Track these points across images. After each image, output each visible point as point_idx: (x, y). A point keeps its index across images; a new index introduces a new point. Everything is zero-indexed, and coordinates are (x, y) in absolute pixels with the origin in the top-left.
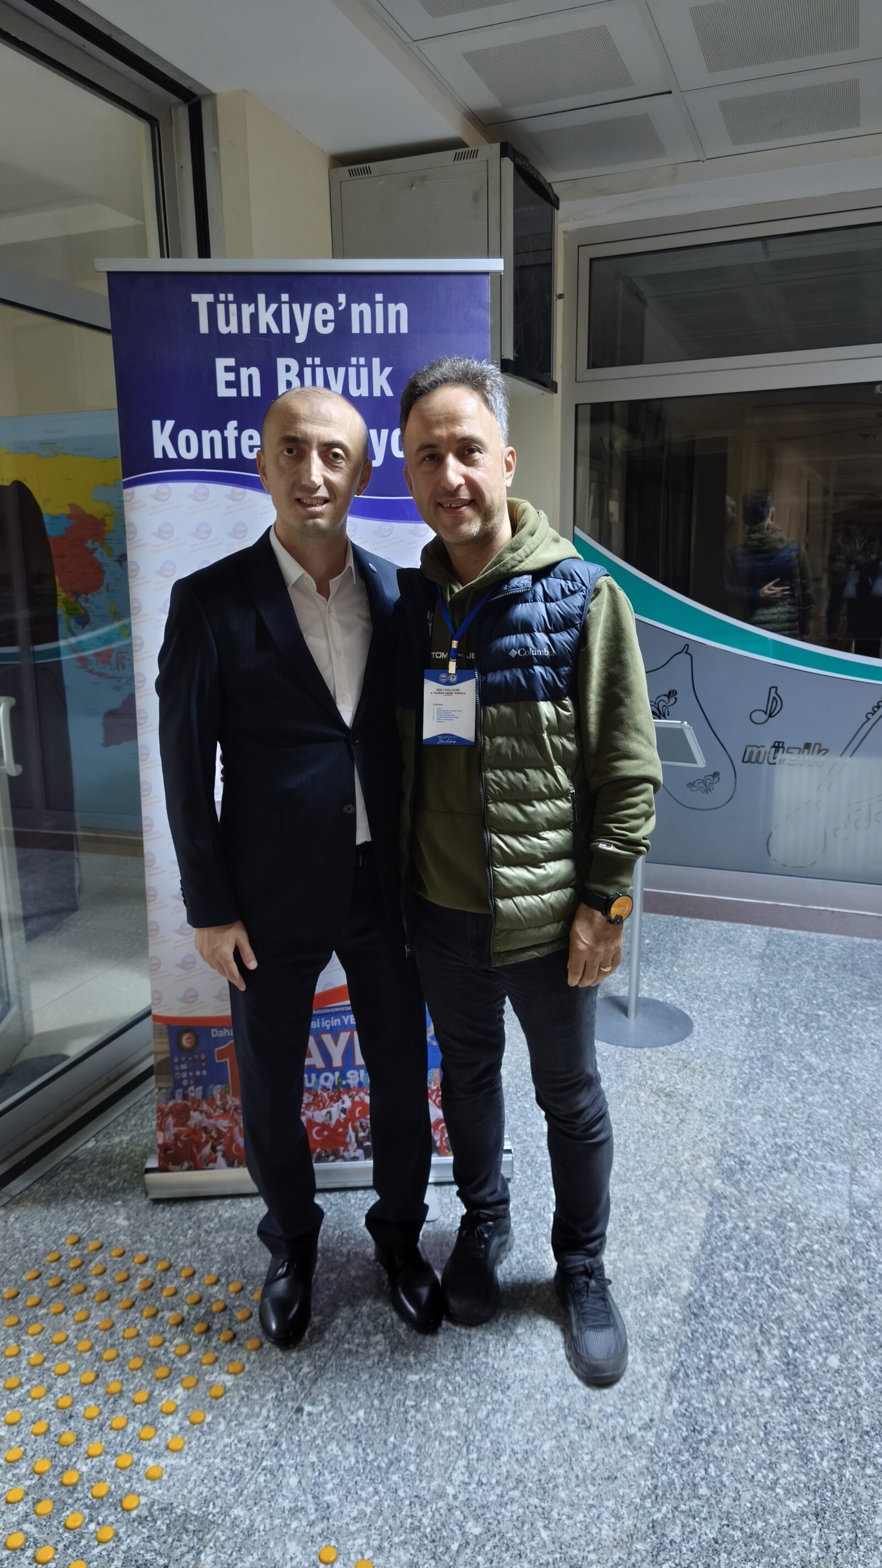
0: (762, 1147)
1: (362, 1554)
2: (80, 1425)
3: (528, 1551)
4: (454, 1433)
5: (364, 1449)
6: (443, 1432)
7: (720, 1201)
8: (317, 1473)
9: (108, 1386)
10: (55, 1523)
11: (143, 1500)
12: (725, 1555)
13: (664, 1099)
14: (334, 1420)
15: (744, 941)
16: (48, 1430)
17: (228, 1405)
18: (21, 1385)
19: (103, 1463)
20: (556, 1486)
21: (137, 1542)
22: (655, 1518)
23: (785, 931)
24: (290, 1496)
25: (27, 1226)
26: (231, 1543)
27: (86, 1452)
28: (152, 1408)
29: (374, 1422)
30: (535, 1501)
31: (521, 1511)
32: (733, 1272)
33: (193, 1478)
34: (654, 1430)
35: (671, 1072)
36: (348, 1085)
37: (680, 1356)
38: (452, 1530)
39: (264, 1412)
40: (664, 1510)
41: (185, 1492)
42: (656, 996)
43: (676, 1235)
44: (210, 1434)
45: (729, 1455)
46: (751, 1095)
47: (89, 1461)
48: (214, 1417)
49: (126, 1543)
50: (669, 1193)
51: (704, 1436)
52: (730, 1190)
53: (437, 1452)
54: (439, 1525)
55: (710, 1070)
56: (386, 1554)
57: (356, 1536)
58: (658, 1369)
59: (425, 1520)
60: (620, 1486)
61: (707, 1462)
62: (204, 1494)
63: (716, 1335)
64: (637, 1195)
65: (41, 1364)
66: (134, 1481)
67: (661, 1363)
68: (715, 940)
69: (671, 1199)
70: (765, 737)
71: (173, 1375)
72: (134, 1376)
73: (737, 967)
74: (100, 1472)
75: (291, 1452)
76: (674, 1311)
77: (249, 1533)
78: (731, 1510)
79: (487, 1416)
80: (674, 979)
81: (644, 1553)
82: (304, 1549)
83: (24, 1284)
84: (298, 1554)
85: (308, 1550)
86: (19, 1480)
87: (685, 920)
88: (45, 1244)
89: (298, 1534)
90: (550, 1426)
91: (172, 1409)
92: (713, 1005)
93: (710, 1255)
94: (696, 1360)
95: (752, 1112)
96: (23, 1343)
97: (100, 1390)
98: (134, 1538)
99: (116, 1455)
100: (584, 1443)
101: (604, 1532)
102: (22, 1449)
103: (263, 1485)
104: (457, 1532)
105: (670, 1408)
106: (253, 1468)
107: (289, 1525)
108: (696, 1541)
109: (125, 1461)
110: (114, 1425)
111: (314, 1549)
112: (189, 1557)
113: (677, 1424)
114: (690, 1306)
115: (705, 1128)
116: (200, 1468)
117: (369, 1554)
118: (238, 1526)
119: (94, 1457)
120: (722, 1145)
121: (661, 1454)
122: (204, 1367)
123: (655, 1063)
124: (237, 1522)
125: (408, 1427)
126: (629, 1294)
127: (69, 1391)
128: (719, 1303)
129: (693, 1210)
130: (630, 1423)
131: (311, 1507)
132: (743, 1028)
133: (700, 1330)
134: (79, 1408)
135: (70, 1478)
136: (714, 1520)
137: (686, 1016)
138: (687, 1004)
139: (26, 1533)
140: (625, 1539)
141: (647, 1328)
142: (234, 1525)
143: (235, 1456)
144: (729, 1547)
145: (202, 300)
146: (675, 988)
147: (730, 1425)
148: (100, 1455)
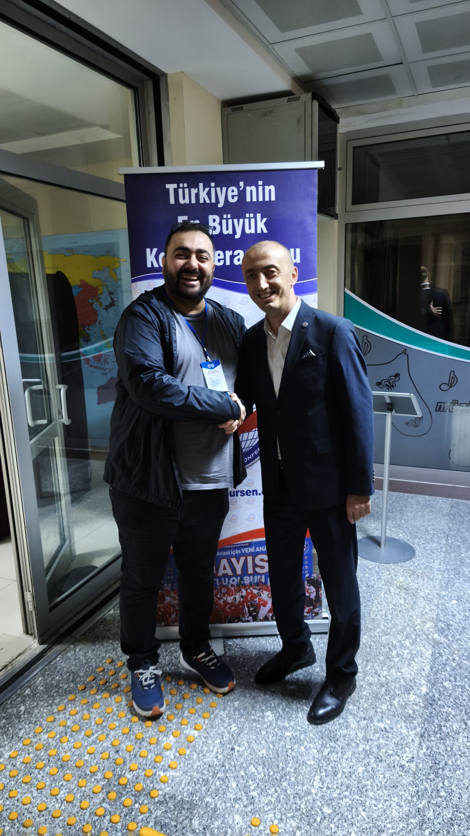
0: (458, 617)
1: (273, 822)
2: (125, 755)
3: (356, 822)
4: (312, 763)
5: (267, 769)
6: (307, 762)
7: (438, 645)
8: (245, 781)
9: (136, 735)
10: (118, 803)
11: (160, 793)
12: (457, 826)
13: (404, 591)
14: (251, 754)
15: (438, 506)
16: (109, 756)
17: (197, 746)
18: (93, 734)
19: (139, 773)
20: (367, 790)
21: (160, 814)
22: (419, 807)
23: (460, 501)
24: (233, 792)
25: (85, 653)
26: (206, 816)
27: (130, 768)
28: (159, 747)
29: (271, 756)
30: (358, 797)
31: (350, 802)
32: (448, 682)
33: (184, 782)
34: (415, 763)
35: (406, 577)
36: (244, 584)
37: (424, 725)
38: (316, 811)
39: (215, 750)
40: (423, 803)
41: (181, 789)
42: (394, 536)
43: (417, 663)
44: (189, 760)
45: (454, 775)
46: (449, 589)
47: (131, 772)
48: (191, 752)
49: (154, 814)
50: (411, 641)
51: (441, 766)
52: (443, 640)
53: (305, 772)
54: (309, 808)
55: (426, 576)
56: (285, 822)
57: (268, 813)
58: (414, 732)
59: (302, 806)
60: (400, 791)
61: (443, 779)
62: (190, 790)
63: (442, 715)
64: (394, 642)
65: (102, 724)
66: (155, 783)
67: (415, 729)
68: (423, 506)
69: (412, 644)
70: (447, 398)
71: (167, 730)
72: (148, 730)
73: (436, 520)
74: (137, 778)
75: (231, 770)
76: (419, 702)
77: (215, 810)
78: (458, 804)
79: (328, 754)
80: (403, 527)
81: (415, 824)
82: (243, 819)
83: (88, 683)
84: (240, 821)
85: (245, 819)
86: (98, 782)
87: (406, 495)
88: (96, 663)
89: (239, 811)
90: (361, 760)
91: (169, 747)
92: (425, 541)
93: (436, 674)
94: (433, 727)
95: (451, 599)
96: (91, 713)
97: (133, 737)
98: (158, 811)
99: (144, 770)
100: (379, 768)
101: (393, 814)
102: (98, 766)
103: (219, 786)
104: (319, 812)
105: (422, 752)
106: (213, 778)
107: (234, 807)
108: (441, 819)
109: (149, 773)
110: (142, 755)
111: (248, 819)
112: (187, 821)
113: (427, 760)
114: (427, 700)
115: (427, 607)
116: (187, 777)
117: (276, 822)
118: (209, 807)
119: (133, 771)
120: (437, 616)
121: (419, 775)
122: (183, 726)
123: (397, 572)
124: (208, 805)
125: (289, 759)
126: (395, 693)
127: (117, 737)
128: (442, 698)
129: (424, 650)
130: (402, 759)
131: (244, 798)
132: (442, 553)
133: (434, 712)
134: (123, 746)
135: (123, 781)
136: (449, 808)
137: (411, 546)
138: (411, 540)
139: (105, 808)
140: (405, 817)
141: (406, 711)
142: (207, 806)
143: (204, 771)
144: (459, 822)
145: (171, 187)
146: (404, 532)
147: (454, 761)
148: (137, 770)
